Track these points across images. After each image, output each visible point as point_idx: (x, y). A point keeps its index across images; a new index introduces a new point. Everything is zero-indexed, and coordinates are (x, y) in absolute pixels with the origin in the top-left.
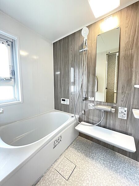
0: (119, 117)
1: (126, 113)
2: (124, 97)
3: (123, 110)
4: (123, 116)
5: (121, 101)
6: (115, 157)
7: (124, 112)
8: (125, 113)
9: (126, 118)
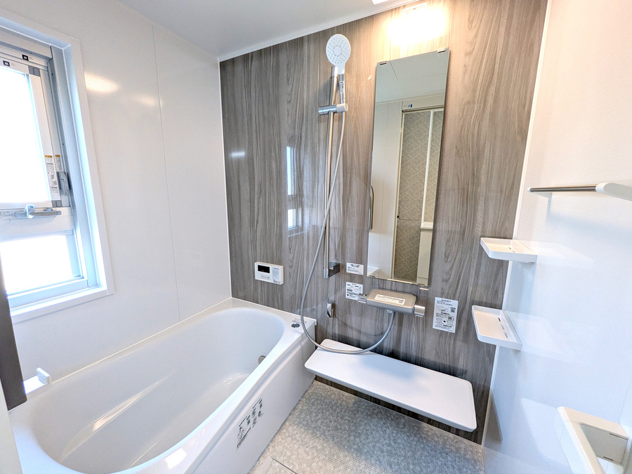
0: (434, 327)
1: (454, 315)
2: (451, 269)
3: (446, 307)
4: (445, 324)
5: (443, 280)
6: (421, 437)
7: (449, 311)
8: (452, 314)
9: (453, 330)
